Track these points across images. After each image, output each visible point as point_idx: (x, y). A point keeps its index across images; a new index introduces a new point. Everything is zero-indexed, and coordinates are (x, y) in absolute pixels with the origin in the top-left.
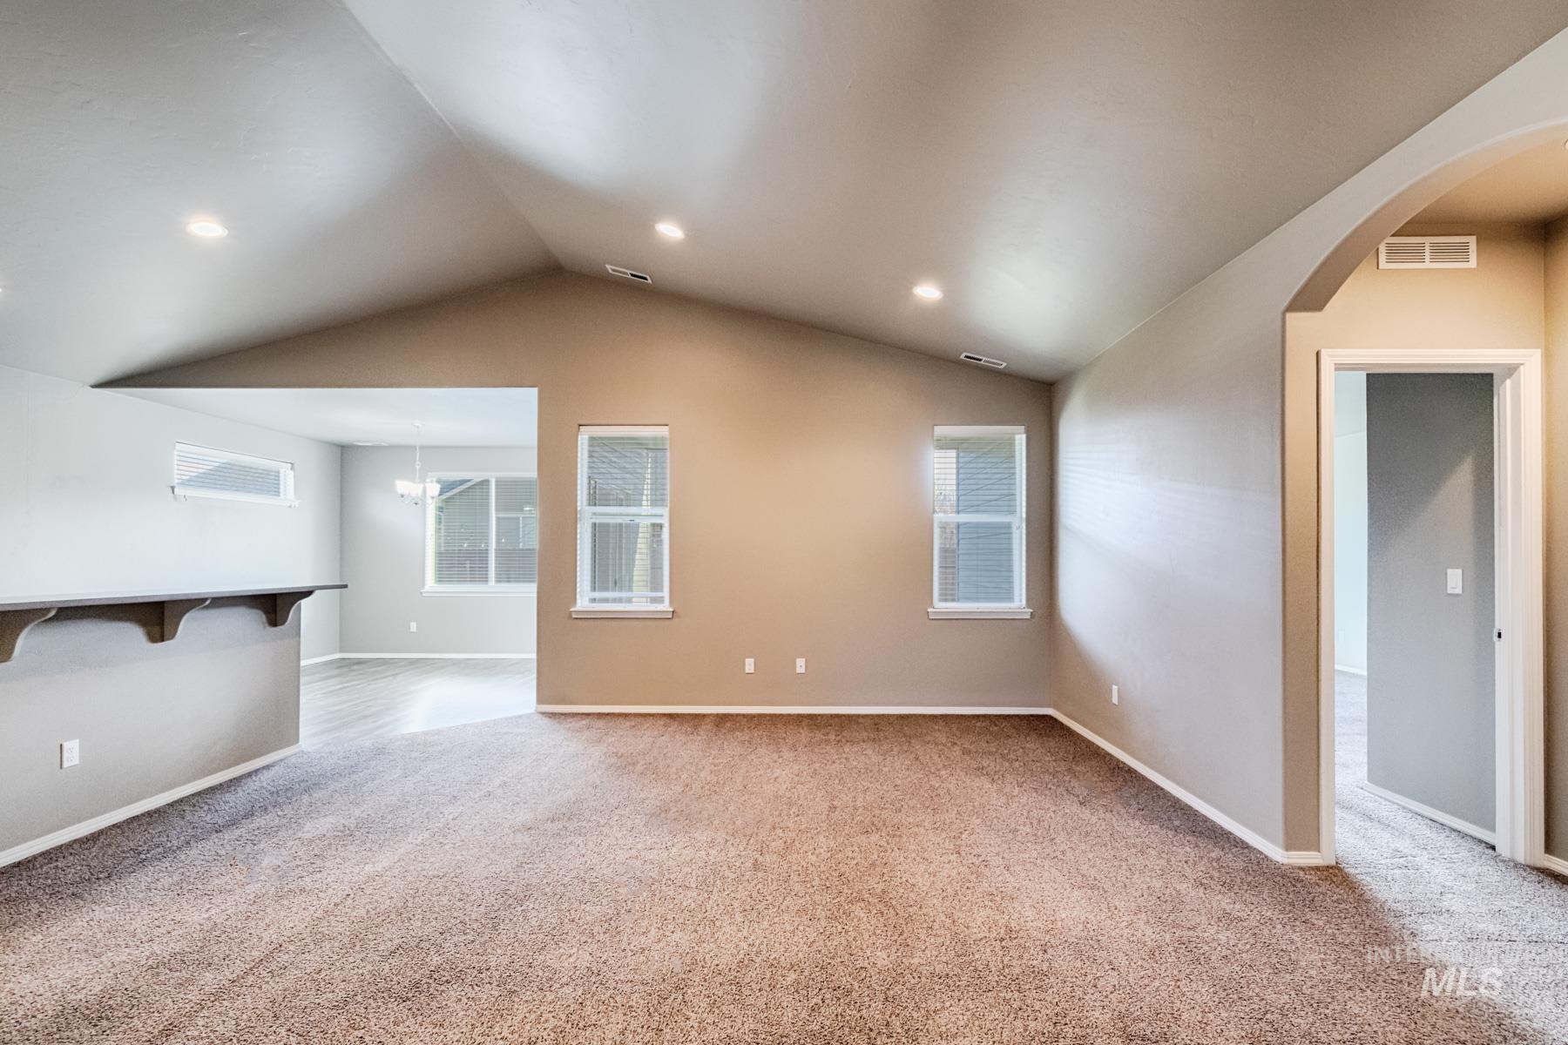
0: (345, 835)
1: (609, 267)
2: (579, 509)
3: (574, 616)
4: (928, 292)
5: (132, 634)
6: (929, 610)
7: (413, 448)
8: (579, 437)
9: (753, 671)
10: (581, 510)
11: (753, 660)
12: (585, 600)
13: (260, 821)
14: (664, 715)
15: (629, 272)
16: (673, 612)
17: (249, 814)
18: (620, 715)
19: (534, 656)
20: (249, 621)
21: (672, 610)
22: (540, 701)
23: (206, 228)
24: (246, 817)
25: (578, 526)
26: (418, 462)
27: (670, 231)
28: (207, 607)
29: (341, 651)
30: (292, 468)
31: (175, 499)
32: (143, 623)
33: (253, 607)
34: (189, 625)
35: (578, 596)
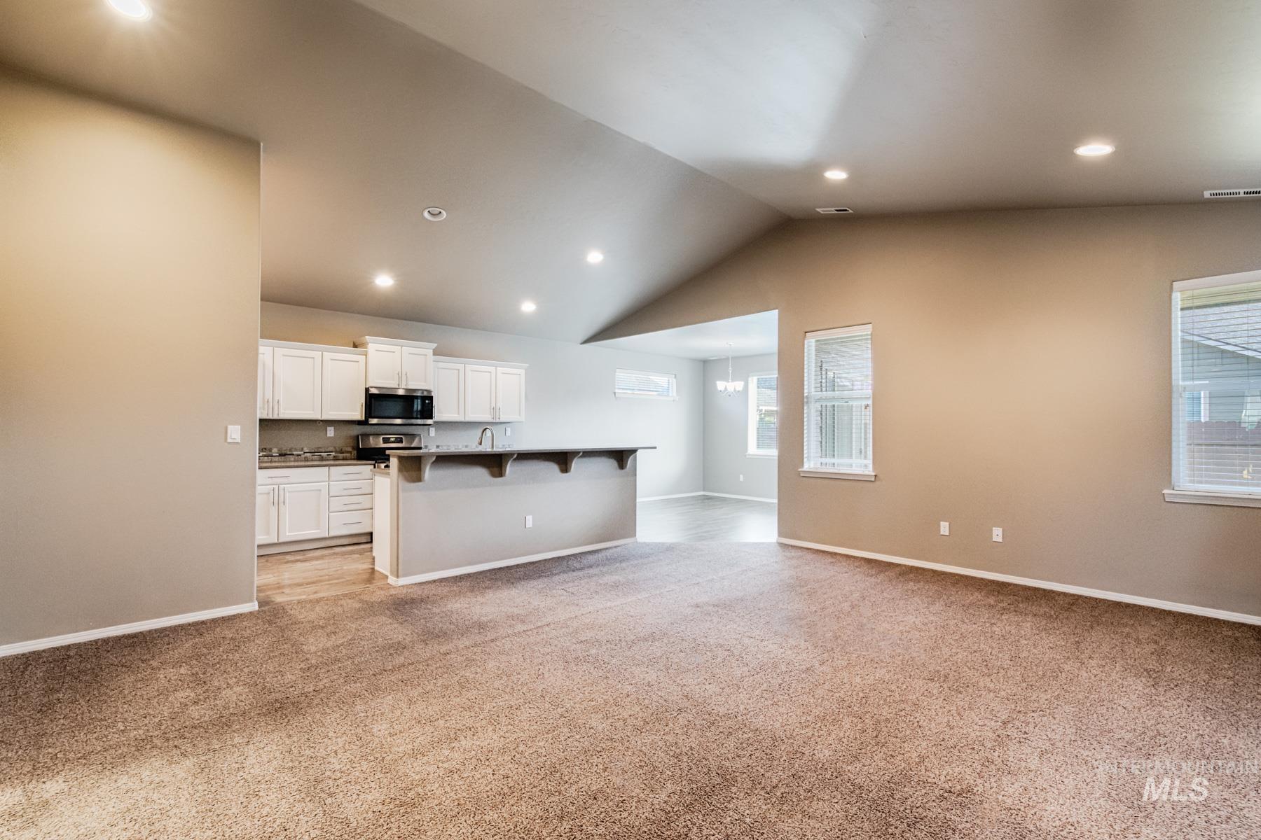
0: (616, 586)
1: (818, 210)
2: (805, 395)
3: (802, 475)
4: (1095, 150)
5: (553, 468)
6: (1165, 491)
7: (727, 359)
8: (806, 342)
9: (947, 534)
10: (807, 397)
11: (947, 524)
12: (812, 462)
13: (591, 571)
14: (862, 558)
15: (833, 209)
16: (876, 476)
17: (591, 567)
18: (824, 552)
19: (776, 501)
20: (610, 464)
21: (874, 474)
22: (780, 534)
23: (595, 257)
24: (588, 567)
25: (805, 408)
26: (730, 368)
27: (836, 175)
28: (581, 457)
29: (704, 490)
30: (675, 377)
31: (616, 398)
32: (558, 463)
33: (609, 458)
34: (576, 464)
35: (805, 460)
